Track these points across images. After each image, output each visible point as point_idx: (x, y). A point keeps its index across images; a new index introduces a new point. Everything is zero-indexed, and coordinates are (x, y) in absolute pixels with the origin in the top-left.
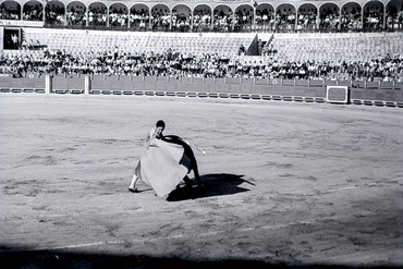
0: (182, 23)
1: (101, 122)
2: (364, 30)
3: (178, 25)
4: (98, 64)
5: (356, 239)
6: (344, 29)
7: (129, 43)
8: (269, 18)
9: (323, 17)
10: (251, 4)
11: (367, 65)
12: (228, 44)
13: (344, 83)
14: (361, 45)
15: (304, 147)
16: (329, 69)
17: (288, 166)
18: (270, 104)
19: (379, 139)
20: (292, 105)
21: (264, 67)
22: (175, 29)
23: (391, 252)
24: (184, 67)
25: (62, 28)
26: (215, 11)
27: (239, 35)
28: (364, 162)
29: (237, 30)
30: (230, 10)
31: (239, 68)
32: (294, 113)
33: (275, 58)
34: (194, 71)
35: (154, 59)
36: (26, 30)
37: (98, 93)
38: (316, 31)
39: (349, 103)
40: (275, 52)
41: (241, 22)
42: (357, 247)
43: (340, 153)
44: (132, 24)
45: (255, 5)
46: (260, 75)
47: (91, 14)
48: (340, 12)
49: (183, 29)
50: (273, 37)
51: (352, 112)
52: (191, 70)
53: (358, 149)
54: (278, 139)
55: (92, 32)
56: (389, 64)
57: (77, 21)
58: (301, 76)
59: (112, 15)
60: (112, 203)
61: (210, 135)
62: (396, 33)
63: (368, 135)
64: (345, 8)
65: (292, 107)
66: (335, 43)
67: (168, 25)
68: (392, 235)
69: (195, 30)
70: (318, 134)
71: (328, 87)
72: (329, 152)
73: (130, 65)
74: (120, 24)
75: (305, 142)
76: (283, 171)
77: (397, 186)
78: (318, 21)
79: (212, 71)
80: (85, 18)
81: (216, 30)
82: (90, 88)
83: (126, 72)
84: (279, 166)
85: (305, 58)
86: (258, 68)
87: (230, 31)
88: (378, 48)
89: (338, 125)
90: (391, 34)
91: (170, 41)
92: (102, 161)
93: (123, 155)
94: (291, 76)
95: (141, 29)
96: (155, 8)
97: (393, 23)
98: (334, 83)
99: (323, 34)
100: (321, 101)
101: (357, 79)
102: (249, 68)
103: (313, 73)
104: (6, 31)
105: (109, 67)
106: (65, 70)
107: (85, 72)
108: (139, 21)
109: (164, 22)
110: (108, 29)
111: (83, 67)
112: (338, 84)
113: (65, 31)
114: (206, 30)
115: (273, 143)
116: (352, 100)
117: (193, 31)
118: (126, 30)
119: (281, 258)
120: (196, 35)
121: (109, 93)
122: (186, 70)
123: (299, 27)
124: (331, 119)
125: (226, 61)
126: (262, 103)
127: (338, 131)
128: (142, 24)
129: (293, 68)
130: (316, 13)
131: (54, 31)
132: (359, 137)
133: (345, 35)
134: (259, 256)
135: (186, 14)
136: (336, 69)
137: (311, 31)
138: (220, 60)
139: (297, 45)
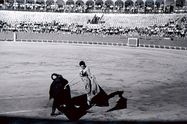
0: (61, 9)
1: (22, 54)
2: (145, 13)
3: (59, 9)
4: (20, 27)
5: (142, 108)
6: (135, 12)
7: (35, 17)
8: (101, 7)
9: (126, 6)
11: (146, 29)
12: (82, 18)
13: (136, 37)
14: (144, 20)
15: (118, 66)
16: (129, 30)
17: (110, 75)
18: (102, 46)
19: (152, 62)
20: (112, 47)
21: (99, 29)
22: (57, 11)
23: (158, 114)
24: (61, 29)
25: (3, 9)
26: (76, 3)
27: (87, 14)
28: (145, 73)
29: (87, 12)
30: (83, 3)
31: (87, 29)
32: (113, 51)
33: (104, 25)
34: (66, 31)
35: (47, 25)
37: (20, 41)
38: (123, 13)
39: (138, 46)
40: (104, 22)
41: (88, 8)
42: (142, 112)
43: (134, 69)
44: (37, 8)
45: (95, 1)
46: (97, 33)
47: (17, 3)
48: (134, 5)
49: (61, 11)
50: (103, 15)
51: (139, 50)
52: (65, 30)
53: (142, 67)
54: (105, 63)
55: (17, 12)
56: (156, 29)
57: (10, 7)
58: (116, 34)
59: (27, 4)
60: (27, 92)
61: (74, 61)
62: (159, 14)
63: (147, 61)
64: (136, 2)
65: (112, 48)
66: (132, 18)
67: (54, 10)
68: (158, 106)
69: (67, 11)
70: (124, 60)
71: (129, 39)
72: (129, 68)
73: (36, 28)
74: (31, 8)
75: (118, 64)
76: (108, 77)
77: (160, 83)
78: (124, 8)
79: (75, 31)
80: (14, 5)
81: (76, 12)
82: (16, 38)
83: (34, 31)
84: (106, 75)
85: (118, 25)
86: (96, 30)
87: (83, 12)
88: (151, 21)
89: (133, 56)
90: (157, 15)
91: (55, 17)
92: (22, 73)
93: (33, 70)
94: (111, 34)
95: (41, 11)
96: (48, 1)
97: (158, 9)
98: (131, 37)
99: (126, 14)
100: (126, 45)
101: (142, 35)
102: (92, 30)
103: (122, 32)
105: (26, 29)
106: (4, 30)
107: (14, 31)
108: (40, 7)
109: (52, 8)
110: (25, 11)
111: (13, 29)
112: (133, 37)
113: (4, 11)
114: (72, 12)
115: (103, 65)
116: (139, 45)
117: (66, 12)
118: (34, 11)
119: (107, 117)
120: (67, 14)
121: (26, 41)
122: (62, 30)
123: (116, 11)
124: (129, 53)
125: (82, 26)
126: (98, 46)
127: (133, 59)
128: (41, 9)
129: (113, 30)
130: (123, 4)
132: (143, 62)
133: (136, 15)
134: (97, 116)
135: (63, 4)
136: (132, 30)
137: (121, 13)
138: (78, 26)
139: (114, 19)
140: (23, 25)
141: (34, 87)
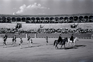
0: (57, 21)
7: (45, 26)
10: (73, 16)
12: (68, 26)
20: (84, 39)
22: (55, 23)
24: (57, 31)
25: (30, 23)
26: (65, 18)
29: (70, 23)
30: (68, 18)
31: (71, 31)
32: (84, 41)
36: (22, 24)
37: (38, 37)
38: (88, 22)
44: (45, 22)
45: (74, 17)
47: (36, 20)
49: (57, 23)
50: (78, 24)
52: (59, 32)
55: (36, 24)
57: (33, 22)
58: (85, 33)
59: (41, 20)
67: (54, 22)
71: (92, 35)
73: (45, 31)
74: (43, 22)
78: (89, 20)
79: (64, 32)
81: (65, 23)
82: (36, 37)
83: (44, 33)
85: (86, 28)
87: (68, 23)
91: (54, 25)
94: (83, 33)
96: (51, 18)
99: (90, 23)
100: (91, 38)
102: (73, 31)
103: (88, 32)
104: (17, 24)
105: (41, 32)
107: (35, 33)
108: (47, 21)
110: (40, 23)
113: (31, 24)
114: (63, 23)
117: (59, 23)
120: (60, 24)
121: (40, 38)
123: (84, 21)
125: (68, 30)
129: (83, 31)
130: (88, 18)
131: (28, 24)
135: (58, 19)
137: (87, 22)
138: (66, 29)
139: (84, 26)
140: (39, 30)
141: (45, 60)
